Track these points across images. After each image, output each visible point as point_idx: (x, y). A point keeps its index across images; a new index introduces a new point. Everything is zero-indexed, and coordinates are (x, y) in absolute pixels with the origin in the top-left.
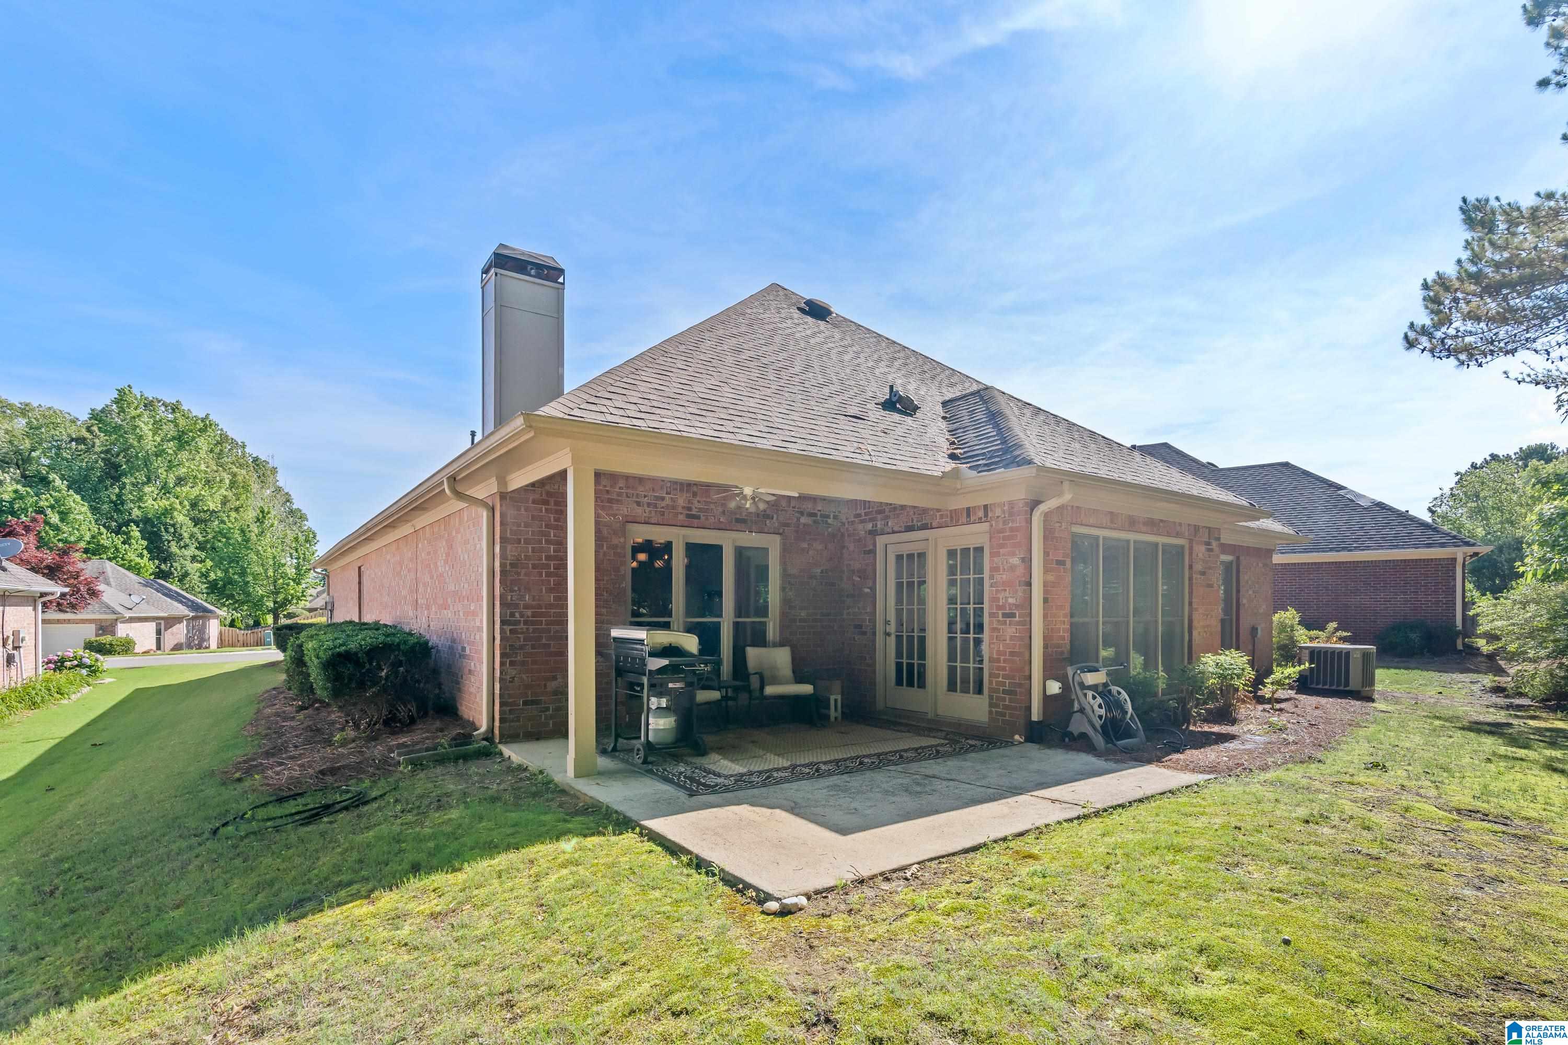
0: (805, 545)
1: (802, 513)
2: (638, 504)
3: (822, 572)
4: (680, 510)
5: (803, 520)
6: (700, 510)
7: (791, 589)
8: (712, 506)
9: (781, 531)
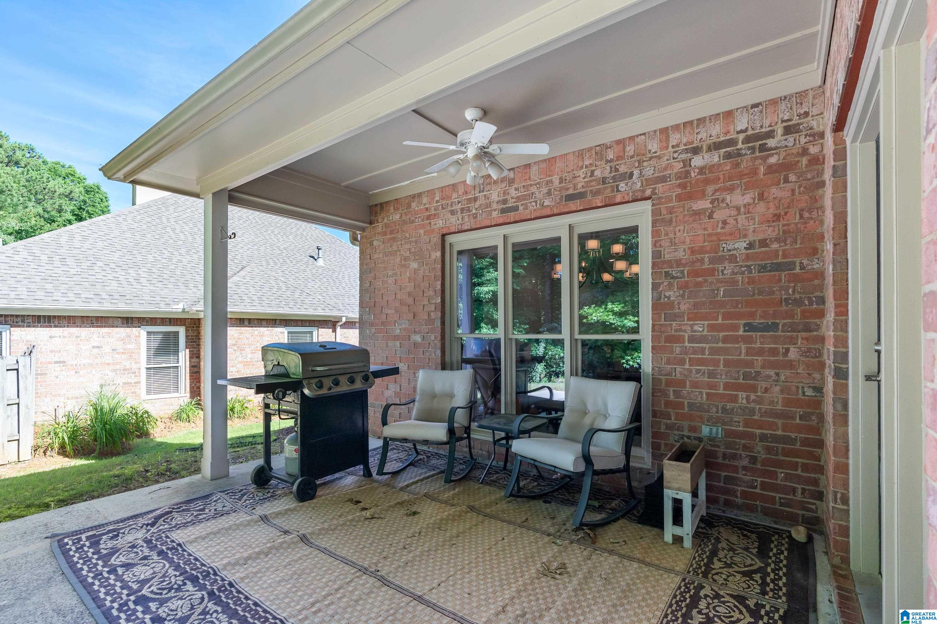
0: (704, 204)
1: (696, 151)
2: (453, 213)
3: (751, 246)
4: (495, 206)
5: (698, 161)
6: (518, 199)
7: (670, 285)
8: (533, 189)
9: (648, 192)
